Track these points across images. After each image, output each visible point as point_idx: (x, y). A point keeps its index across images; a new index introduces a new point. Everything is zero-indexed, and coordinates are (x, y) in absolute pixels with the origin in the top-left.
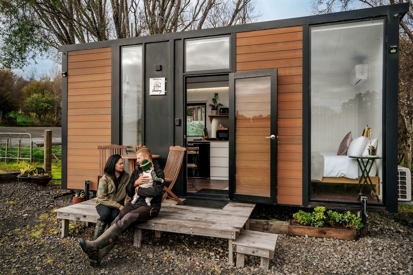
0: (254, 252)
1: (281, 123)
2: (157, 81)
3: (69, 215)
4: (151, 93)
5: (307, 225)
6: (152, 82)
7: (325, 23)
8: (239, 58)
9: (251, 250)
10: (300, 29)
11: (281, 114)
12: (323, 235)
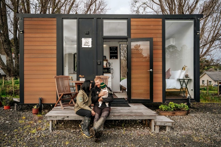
0: (165, 124)
1: (154, 64)
3: (56, 117)
4: (83, 46)
5: (167, 111)
6: (84, 40)
7: (171, 18)
8: (132, 31)
9: (163, 123)
10: (161, 20)
11: (154, 59)
12: (174, 115)
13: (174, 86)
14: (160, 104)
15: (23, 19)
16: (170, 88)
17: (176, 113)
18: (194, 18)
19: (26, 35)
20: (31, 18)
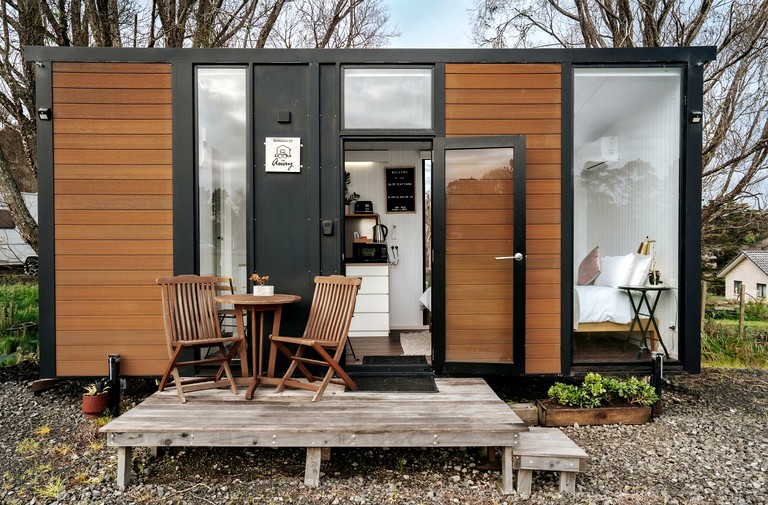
0: (552, 465)
1: (530, 231)
2: (281, 143)
3: (140, 436)
4: (269, 167)
5: (575, 406)
6: (271, 145)
7: (597, 63)
8: (450, 111)
9: (547, 461)
10: (557, 68)
11: (530, 216)
12: (601, 421)
13: (607, 313)
14: (551, 380)
15: (48, 65)
16: (595, 318)
17: (609, 414)
18: (681, 62)
19: (59, 127)
20: (78, 65)
